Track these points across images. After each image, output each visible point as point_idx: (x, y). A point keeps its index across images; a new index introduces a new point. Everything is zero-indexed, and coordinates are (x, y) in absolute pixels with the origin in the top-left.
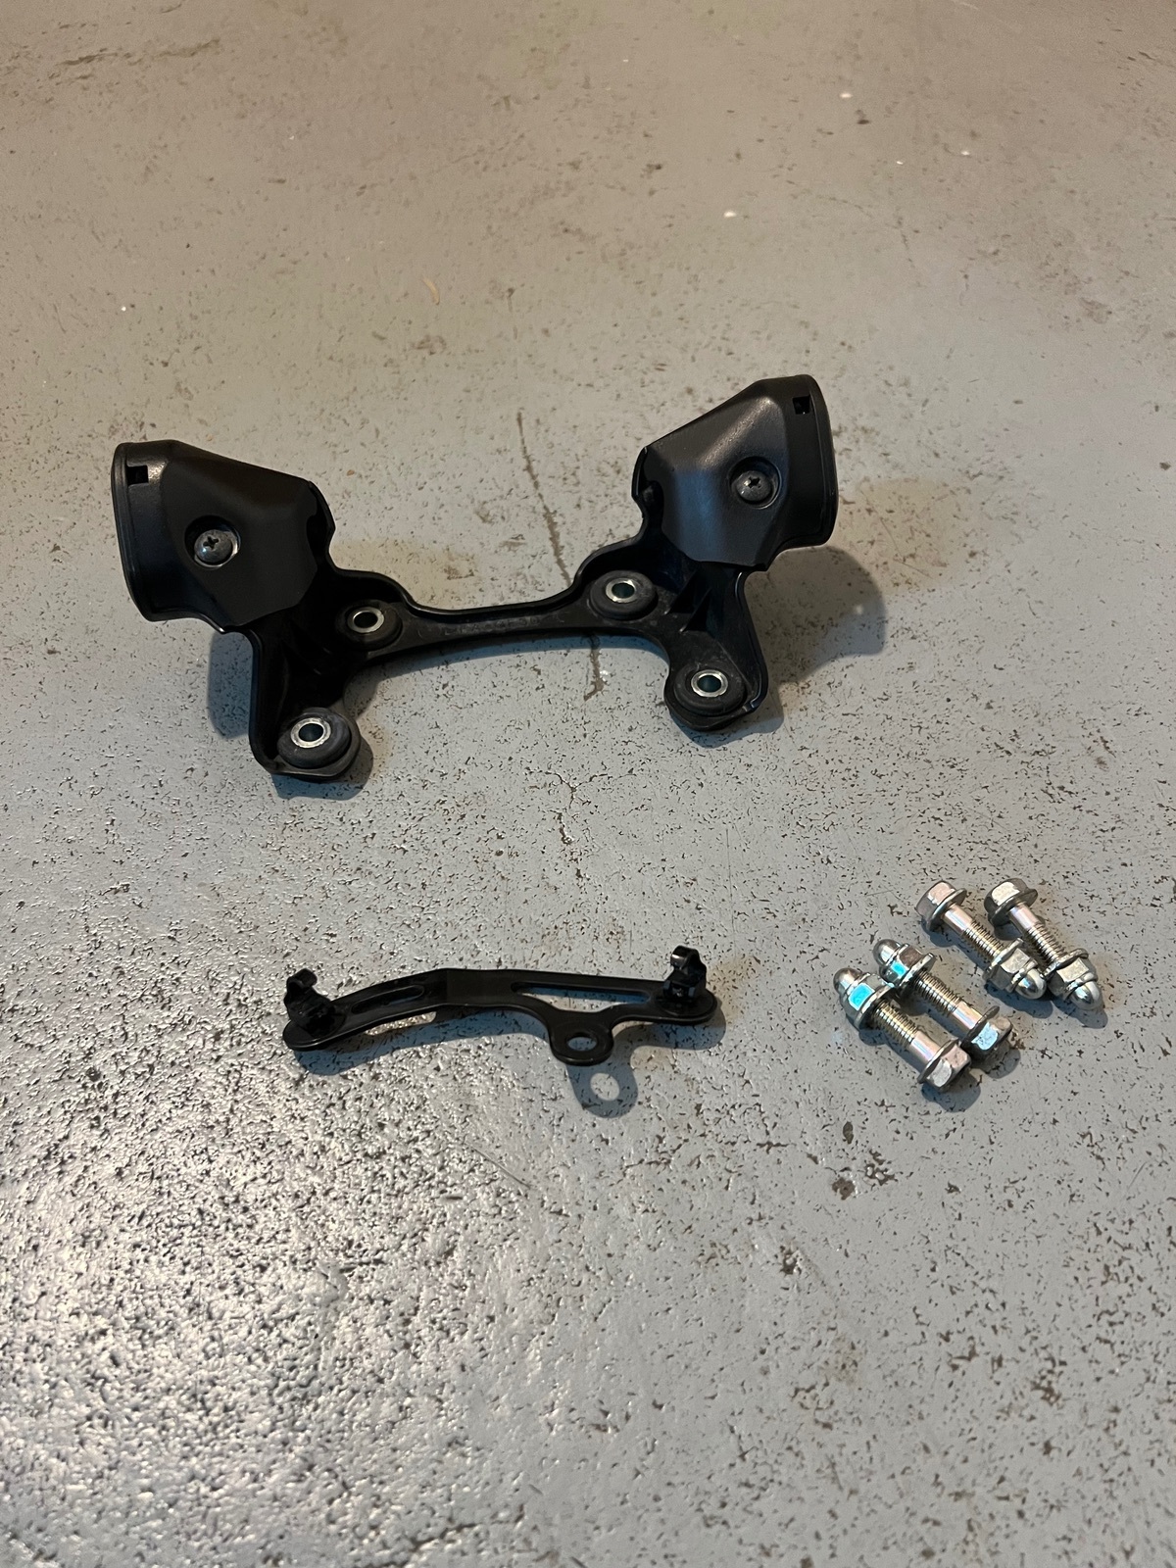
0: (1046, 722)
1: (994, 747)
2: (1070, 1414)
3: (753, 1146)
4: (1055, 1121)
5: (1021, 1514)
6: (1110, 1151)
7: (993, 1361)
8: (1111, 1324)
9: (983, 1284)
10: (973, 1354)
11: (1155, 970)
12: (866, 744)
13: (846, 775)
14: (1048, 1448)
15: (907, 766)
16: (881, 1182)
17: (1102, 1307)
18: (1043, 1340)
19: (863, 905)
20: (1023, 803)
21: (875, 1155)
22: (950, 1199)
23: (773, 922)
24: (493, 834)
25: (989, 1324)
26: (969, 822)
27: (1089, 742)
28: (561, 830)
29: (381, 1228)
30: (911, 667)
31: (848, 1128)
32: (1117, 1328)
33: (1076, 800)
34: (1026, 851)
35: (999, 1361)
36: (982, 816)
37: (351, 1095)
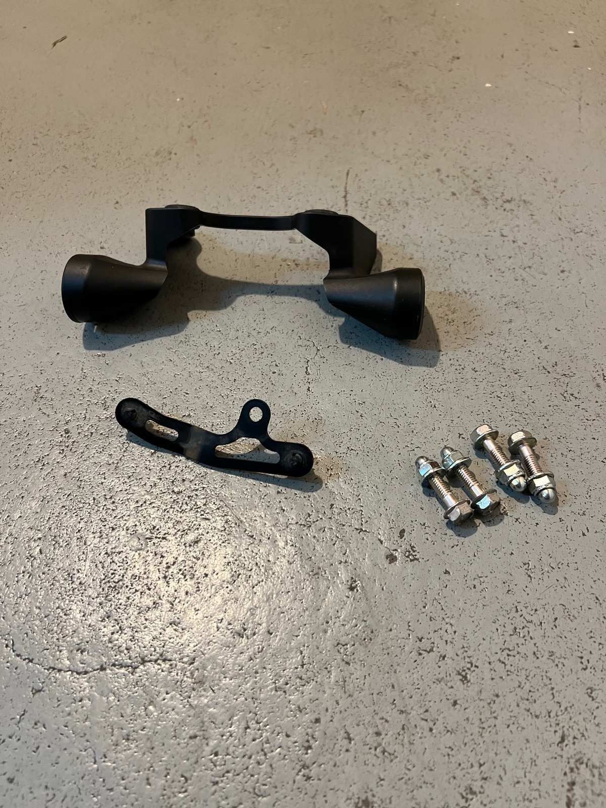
0: (575, 360)
1: (541, 368)
2: (472, 691)
3: (353, 528)
4: (512, 554)
5: (431, 730)
6: (536, 575)
7: (441, 656)
8: (508, 655)
9: (447, 620)
10: (431, 650)
11: (592, 493)
12: (473, 354)
13: (458, 367)
14: (455, 703)
15: (492, 369)
16: (411, 560)
17: (506, 646)
18: (470, 653)
19: (445, 431)
20: (549, 398)
21: (412, 547)
22: (445, 577)
23: (397, 429)
24: (274, 363)
25: (444, 639)
26: (515, 402)
27: (595, 375)
28: (307, 368)
29: (170, 525)
30: (511, 321)
31: (403, 531)
32: (511, 658)
33: (578, 402)
34: (541, 421)
35: (444, 657)
36: (524, 400)
37: (175, 464)
